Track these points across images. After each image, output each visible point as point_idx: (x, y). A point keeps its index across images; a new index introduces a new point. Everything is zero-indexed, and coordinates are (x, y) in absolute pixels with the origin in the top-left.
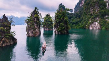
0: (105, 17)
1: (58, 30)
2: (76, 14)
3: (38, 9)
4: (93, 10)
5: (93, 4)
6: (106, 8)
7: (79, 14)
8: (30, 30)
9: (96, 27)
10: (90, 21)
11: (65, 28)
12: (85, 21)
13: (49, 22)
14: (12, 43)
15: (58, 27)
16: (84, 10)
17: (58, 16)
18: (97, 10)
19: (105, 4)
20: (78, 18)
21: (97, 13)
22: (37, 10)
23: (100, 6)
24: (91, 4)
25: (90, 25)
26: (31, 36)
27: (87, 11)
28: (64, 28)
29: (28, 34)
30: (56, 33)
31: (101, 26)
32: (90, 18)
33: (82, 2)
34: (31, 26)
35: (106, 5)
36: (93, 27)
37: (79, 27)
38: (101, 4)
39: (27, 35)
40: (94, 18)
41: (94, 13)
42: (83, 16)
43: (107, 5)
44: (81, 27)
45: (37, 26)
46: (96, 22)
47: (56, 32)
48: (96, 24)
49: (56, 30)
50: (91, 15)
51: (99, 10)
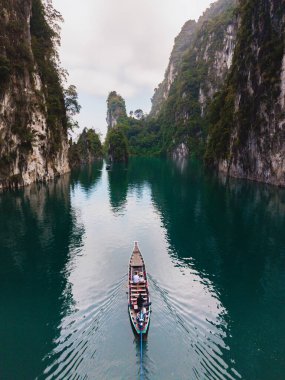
0: (197, 134)
4: (179, 119)
6: (200, 117)
9: (182, 154)
10: (174, 142)
12: (165, 140)
18: (185, 119)
19: (199, 108)
21: (184, 125)
23: (191, 112)
25: (173, 149)
27: (168, 120)
31: (190, 150)
32: (174, 135)
35: (201, 110)
37: (154, 153)
38: (193, 108)
40: (180, 134)
41: (180, 125)
44: (157, 152)
50: (176, 128)
51: (188, 120)
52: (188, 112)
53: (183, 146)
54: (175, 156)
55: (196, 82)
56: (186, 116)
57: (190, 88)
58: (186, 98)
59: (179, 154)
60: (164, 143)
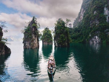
0: (105, 31)
1: (58, 42)
2: (75, 29)
3: (36, 19)
4: (93, 24)
5: (93, 18)
6: (106, 22)
7: (79, 28)
8: (28, 41)
9: (96, 41)
10: (90, 35)
11: (65, 40)
12: (85, 35)
13: (48, 35)
14: (4, 53)
15: (58, 39)
16: (84, 24)
18: (97, 23)
19: (105, 17)
20: (77, 32)
21: (97, 27)
23: (100, 20)
24: (91, 18)
25: (90, 39)
26: (29, 48)
27: (86, 25)
28: (64, 39)
29: (25, 45)
30: (56, 45)
32: (90, 32)
33: (81, 17)
34: (28, 36)
35: (106, 18)
36: (94, 41)
37: (79, 41)
38: (101, 18)
39: (24, 47)
40: (94, 31)
41: (94, 27)
42: (83, 30)
43: (107, 18)
44: (80, 41)
45: (35, 37)
46: (96, 36)
47: (56, 44)
48: (97, 38)
49: (56, 42)
50: (91, 29)
51: (99, 24)
52: (99, 20)
53: (97, 37)
54: (91, 43)
55: (102, 5)
56: (98, 22)
57: (99, 8)
58: (96, 14)
59: (94, 42)
60: (84, 37)
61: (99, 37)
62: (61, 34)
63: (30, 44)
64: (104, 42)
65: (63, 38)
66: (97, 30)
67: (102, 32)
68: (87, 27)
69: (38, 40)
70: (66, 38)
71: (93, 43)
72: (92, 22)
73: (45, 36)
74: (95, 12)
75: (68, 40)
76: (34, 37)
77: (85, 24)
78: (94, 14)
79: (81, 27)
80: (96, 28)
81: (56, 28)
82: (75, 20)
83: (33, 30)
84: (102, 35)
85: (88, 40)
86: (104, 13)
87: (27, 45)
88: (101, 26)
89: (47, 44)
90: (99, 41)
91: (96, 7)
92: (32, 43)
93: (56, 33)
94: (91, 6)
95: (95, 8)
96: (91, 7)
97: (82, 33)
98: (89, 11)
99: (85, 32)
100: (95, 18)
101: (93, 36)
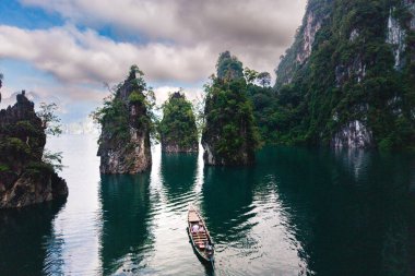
0: (389, 104)
1: (216, 149)
2: (284, 91)
3: (142, 74)
4: (346, 77)
5: (345, 56)
6: (393, 71)
7: (295, 89)
8: (115, 150)
9: (357, 141)
10: (335, 118)
11: (240, 144)
12: (316, 118)
13: (184, 120)
14: (50, 197)
15: (216, 140)
16: (312, 74)
17: (215, 97)
18: (360, 75)
19: (390, 53)
20: (290, 105)
21: (359, 88)
22: (138, 76)
23: (372, 63)
24: (339, 55)
25: (335, 133)
26: (118, 174)
27: (322, 81)
28: (237, 141)
29: (104, 164)
30: (210, 161)
31: (376, 133)
32: (335, 105)
33: (305, 47)
34: (116, 134)
35: (394, 57)
36: (347, 139)
37: (295, 139)
38: (375, 55)
39: (101, 167)
40: (350, 104)
41: (348, 87)
42: (309, 97)
43: (397, 57)
44: (300, 138)
45: (140, 135)
46: (357, 123)
47: (210, 156)
48: (358, 128)
49: (208, 149)
50: (339, 94)
51: (366, 77)
52: (366, 62)
53: (358, 125)
54: (339, 145)
55: (379, 9)
56: (362, 71)
57: (368, 20)
58: (358, 39)
59: (350, 142)
60: (314, 122)
61: (368, 125)
62: (225, 121)
63: (121, 159)
64: (384, 143)
65: (231, 136)
66: (360, 99)
67: (377, 107)
68: (323, 87)
69: (148, 144)
70: (243, 135)
71: (346, 147)
72: (341, 70)
73: (173, 124)
74: (354, 34)
75: (251, 142)
76: (135, 136)
77: (317, 75)
78: (351, 39)
79: (305, 85)
80: (358, 92)
81: (208, 101)
82: (284, 54)
83: (133, 112)
84: (377, 119)
85: (327, 134)
86: (386, 37)
87: (112, 164)
88: (373, 87)
89: (177, 150)
90: (368, 139)
91: (358, 14)
92: (128, 158)
93: (209, 120)
94: (340, 8)
95: (354, 17)
96: (341, 11)
97: (306, 107)
98: (335, 26)
99: (317, 106)
100: (352, 56)
101: (346, 121)
